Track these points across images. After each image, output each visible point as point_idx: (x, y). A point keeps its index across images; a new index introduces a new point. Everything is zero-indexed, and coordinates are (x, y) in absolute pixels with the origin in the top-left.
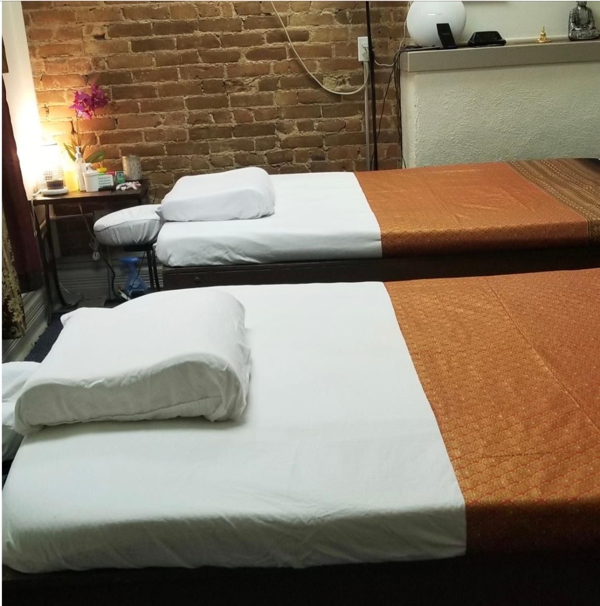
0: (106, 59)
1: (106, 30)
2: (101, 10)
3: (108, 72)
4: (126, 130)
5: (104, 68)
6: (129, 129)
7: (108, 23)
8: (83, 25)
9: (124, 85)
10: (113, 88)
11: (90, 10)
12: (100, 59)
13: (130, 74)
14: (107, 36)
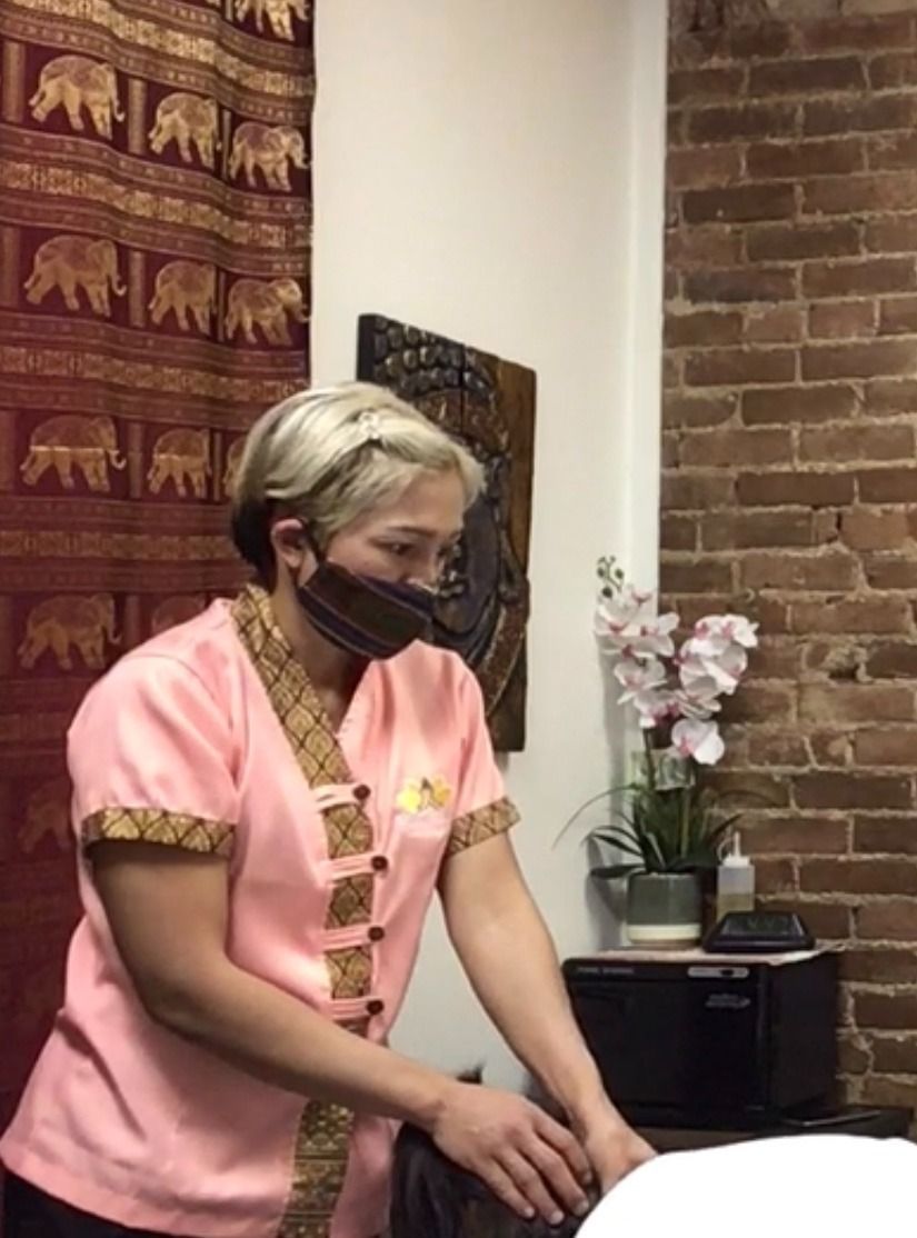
0: (852, 737)
1: (863, 656)
2: (857, 602)
3: (852, 773)
4: (875, 944)
5: (840, 760)
6: (885, 942)
7: (868, 638)
8: (805, 641)
9: (886, 813)
10: (858, 819)
11: (829, 601)
12: (834, 736)
13: (909, 785)
14: (862, 673)
